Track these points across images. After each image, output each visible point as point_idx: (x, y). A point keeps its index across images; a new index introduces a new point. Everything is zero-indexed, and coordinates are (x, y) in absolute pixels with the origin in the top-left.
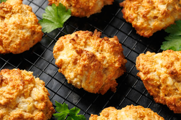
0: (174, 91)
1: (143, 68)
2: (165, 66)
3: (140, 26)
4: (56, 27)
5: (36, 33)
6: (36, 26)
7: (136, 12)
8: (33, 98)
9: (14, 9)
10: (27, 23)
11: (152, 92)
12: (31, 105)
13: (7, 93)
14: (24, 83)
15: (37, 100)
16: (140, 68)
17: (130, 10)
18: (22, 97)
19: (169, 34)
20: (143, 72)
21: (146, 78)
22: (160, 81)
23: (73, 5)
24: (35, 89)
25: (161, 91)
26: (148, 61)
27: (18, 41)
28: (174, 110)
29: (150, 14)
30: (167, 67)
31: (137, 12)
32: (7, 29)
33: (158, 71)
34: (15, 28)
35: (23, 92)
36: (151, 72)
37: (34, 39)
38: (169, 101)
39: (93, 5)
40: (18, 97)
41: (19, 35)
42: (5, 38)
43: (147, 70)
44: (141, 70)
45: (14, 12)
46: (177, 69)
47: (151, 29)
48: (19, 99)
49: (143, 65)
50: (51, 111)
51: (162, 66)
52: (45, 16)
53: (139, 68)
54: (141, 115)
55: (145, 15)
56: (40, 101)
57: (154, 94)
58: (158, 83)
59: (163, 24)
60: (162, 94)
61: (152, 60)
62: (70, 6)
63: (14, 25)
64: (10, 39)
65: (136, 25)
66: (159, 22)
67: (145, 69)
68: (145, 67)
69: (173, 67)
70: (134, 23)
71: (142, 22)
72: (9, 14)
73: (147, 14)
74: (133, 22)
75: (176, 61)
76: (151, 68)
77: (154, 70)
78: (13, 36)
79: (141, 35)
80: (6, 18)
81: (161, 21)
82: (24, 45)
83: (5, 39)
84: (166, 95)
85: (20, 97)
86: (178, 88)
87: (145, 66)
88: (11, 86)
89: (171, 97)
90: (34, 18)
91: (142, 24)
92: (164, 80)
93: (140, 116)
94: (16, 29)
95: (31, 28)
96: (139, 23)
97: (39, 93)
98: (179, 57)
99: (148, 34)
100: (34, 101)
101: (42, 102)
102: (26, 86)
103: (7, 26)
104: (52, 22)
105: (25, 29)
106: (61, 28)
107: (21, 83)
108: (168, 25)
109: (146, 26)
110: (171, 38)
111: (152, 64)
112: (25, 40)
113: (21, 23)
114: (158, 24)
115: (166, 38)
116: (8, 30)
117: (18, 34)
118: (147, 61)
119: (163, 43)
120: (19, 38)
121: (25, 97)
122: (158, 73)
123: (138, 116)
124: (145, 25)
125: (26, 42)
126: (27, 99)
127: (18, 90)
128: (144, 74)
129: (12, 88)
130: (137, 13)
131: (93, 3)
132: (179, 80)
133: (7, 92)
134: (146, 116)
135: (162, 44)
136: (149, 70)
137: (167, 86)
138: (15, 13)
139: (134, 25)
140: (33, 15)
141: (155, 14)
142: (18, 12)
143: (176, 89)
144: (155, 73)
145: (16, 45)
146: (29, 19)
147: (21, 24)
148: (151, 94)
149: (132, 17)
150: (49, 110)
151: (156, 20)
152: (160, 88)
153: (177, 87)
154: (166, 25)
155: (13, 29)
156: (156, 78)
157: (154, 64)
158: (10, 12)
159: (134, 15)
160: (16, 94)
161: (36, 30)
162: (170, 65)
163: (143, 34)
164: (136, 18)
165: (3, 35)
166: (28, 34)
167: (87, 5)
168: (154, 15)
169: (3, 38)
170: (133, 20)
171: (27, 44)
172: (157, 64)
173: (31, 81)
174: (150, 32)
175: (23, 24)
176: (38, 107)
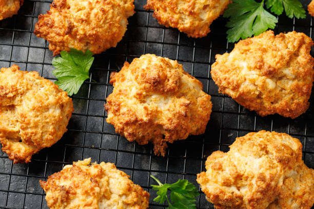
0: (280, 93)
1: (229, 83)
2: (256, 67)
3: (190, 27)
4: (82, 82)
5: (65, 105)
6: (59, 94)
7: (177, 12)
8: (117, 194)
9: (20, 89)
10: (48, 99)
11: (253, 107)
12: (121, 204)
13: (85, 206)
14: (96, 182)
15: (123, 194)
16: (224, 83)
17: (165, 11)
18: (104, 201)
19: (230, 17)
20: (231, 88)
21: (238, 94)
22: (258, 89)
23: (92, 42)
24: (111, 181)
25: (264, 101)
26: (229, 70)
27: (51, 128)
28: (290, 116)
29: (198, 6)
30: (258, 67)
31: (178, 10)
32: (29, 120)
33: (249, 79)
34: (38, 113)
35: (102, 193)
36: (241, 83)
37: (66, 114)
38: (280, 108)
39: (118, 30)
40: (100, 203)
41: (48, 120)
42: (32, 133)
43: (235, 83)
44: (227, 86)
45: (22, 92)
46: (272, 65)
47: (207, 24)
48: (101, 205)
49: (225, 79)
50: (145, 198)
51: (250, 69)
52: (58, 73)
53: (222, 85)
54: (262, 145)
55: (192, 11)
56: (128, 193)
57: (256, 107)
58: (257, 93)
59: (218, 11)
60: (267, 104)
61: (234, 67)
62: (86, 44)
63: (35, 110)
64: (39, 131)
65: (184, 29)
66: (213, 11)
67: (231, 84)
68: (230, 81)
69: (265, 64)
70: (180, 27)
71: (191, 20)
72: (18, 98)
73: (193, 8)
74: (178, 26)
75: (264, 53)
76: (238, 78)
77: (243, 79)
78: (42, 126)
79: (197, 37)
80: (17, 105)
81: (215, 7)
82: (59, 129)
83: (33, 135)
84: (272, 103)
85: (101, 202)
86: (284, 87)
87: (229, 79)
88: (82, 195)
89: (280, 102)
90: (52, 86)
91: (192, 24)
92: (264, 86)
93: (261, 148)
94: (40, 114)
95: (57, 102)
96: (187, 24)
97: (120, 182)
98: (264, 47)
99: (205, 32)
100: (120, 196)
101: (131, 193)
102: (101, 184)
103: (26, 117)
104: (73, 77)
105: (51, 108)
106: (88, 80)
107: (93, 184)
108: (224, 8)
109: (199, 24)
110: (234, 21)
111: (236, 72)
112: (58, 123)
113: (43, 103)
114: (212, 14)
115: (228, 25)
116: (31, 121)
117: (46, 119)
118: (228, 72)
119: (227, 33)
120: (50, 124)
121: (108, 198)
122: (250, 80)
123: (259, 149)
124: (197, 23)
125: (61, 124)
126: (112, 200)
127: (96, 194)
128: (234, 89)
129: (85, 196)
130: (179, 13)
131: (116, 27)
132: (280, 76)
133: (83, 205)
134: (268, 143)
135: (227, 35)
136: (237, 82)
137: (270, 92)
138: (24, 92)
139: (181, 29)
140: (47, 83)
141: (204, 3)
142: (28, 89)
143: (283, 89)
144: (247, 82)
145: (50, 135)
146: (47, 91)
147: (43, 105)
148: (252, 109)
149: (174, 20)
150: (142, 198)
151: (208, 9)
152: (262, 97)
153: (282, 86)
154: (222, 9)
155: (37, 116)
156: (252, 87)
157: (238, 72)
158: (18, 94)
159: (176, 16)
160: (95, 201)
161: (64, 101)
162: (262, 64)
163: (199, 35)
164: (180, 18)
165: (27, 131)
166: (57, 112)
167: (110, 34)
168: (202, 6)
169: (29, 134)
170: (177, 23)
171: (62, 126)
172: (242, 68)
173: (102, 174)
174: (207, 27)
175: (46, 103)
176: (130, 202)
